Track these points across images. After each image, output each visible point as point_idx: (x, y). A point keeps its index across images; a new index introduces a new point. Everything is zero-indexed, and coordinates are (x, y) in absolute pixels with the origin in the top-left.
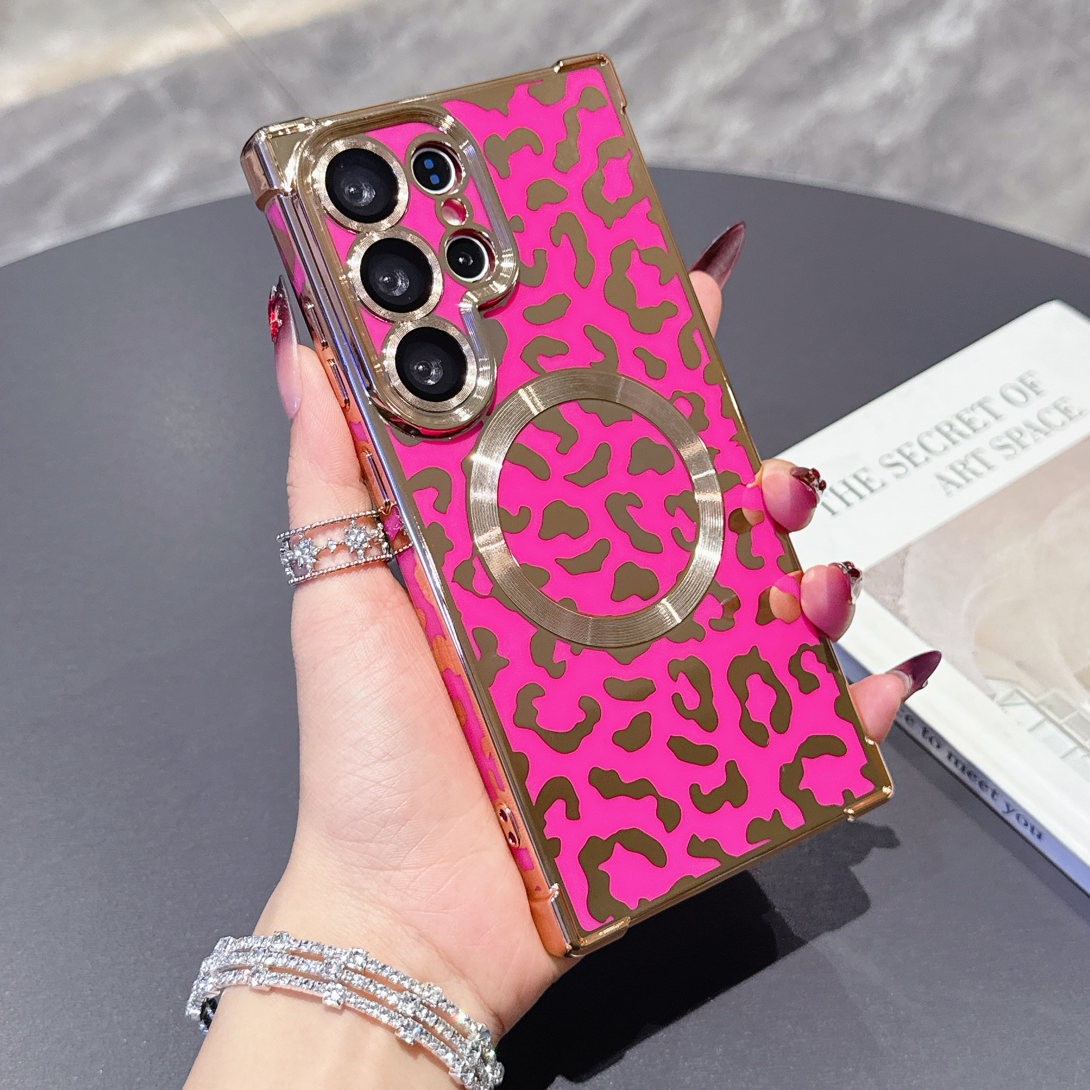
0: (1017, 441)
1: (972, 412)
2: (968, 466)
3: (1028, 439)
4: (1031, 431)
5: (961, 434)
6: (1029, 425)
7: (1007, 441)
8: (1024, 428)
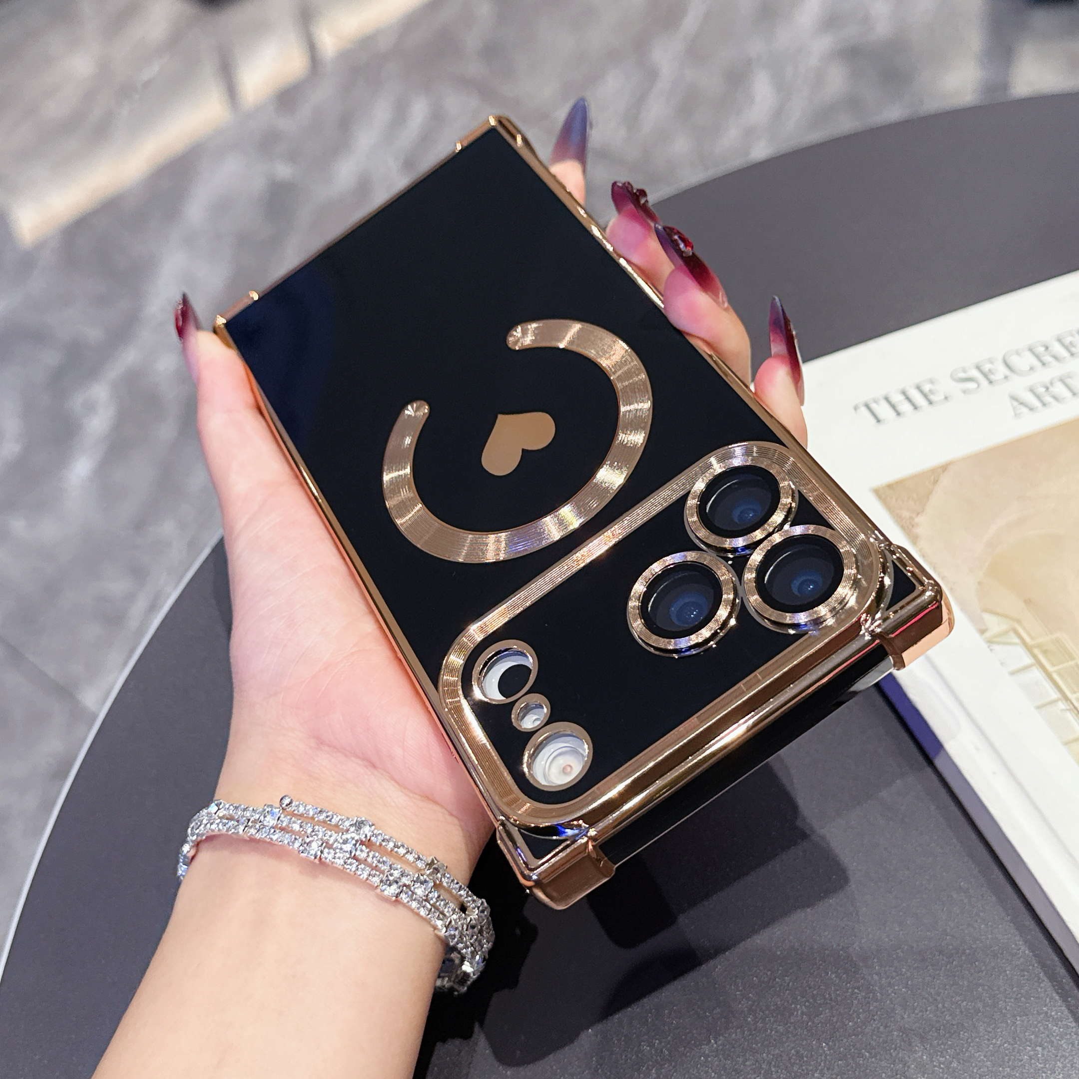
2: (1051, 389)
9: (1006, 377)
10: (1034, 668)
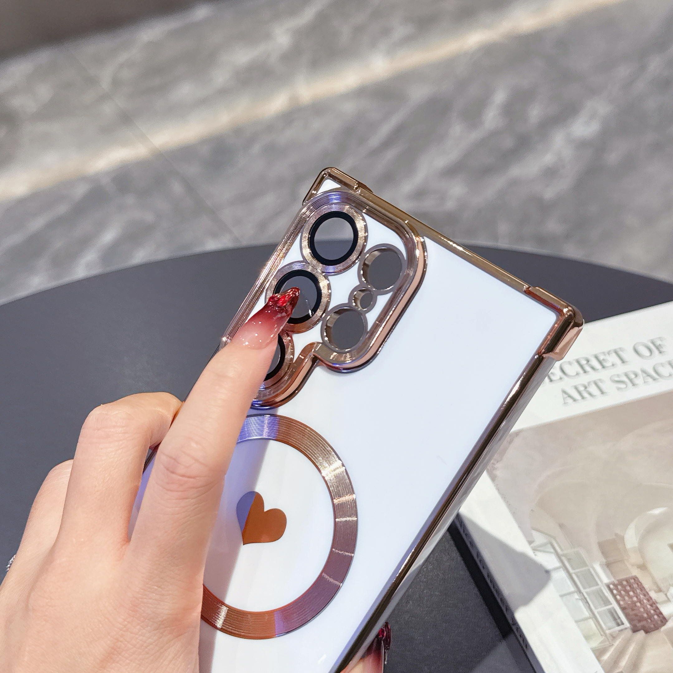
0: (631, 380)
1: (607, 355)
2: (588, 389)
3: (639, 381)
4: (645, 375)
5: (593, 368)
6: (644, 371)
7: (625, 379)
8: (639, 372)
9: (561, 378)
10: (561, 569)
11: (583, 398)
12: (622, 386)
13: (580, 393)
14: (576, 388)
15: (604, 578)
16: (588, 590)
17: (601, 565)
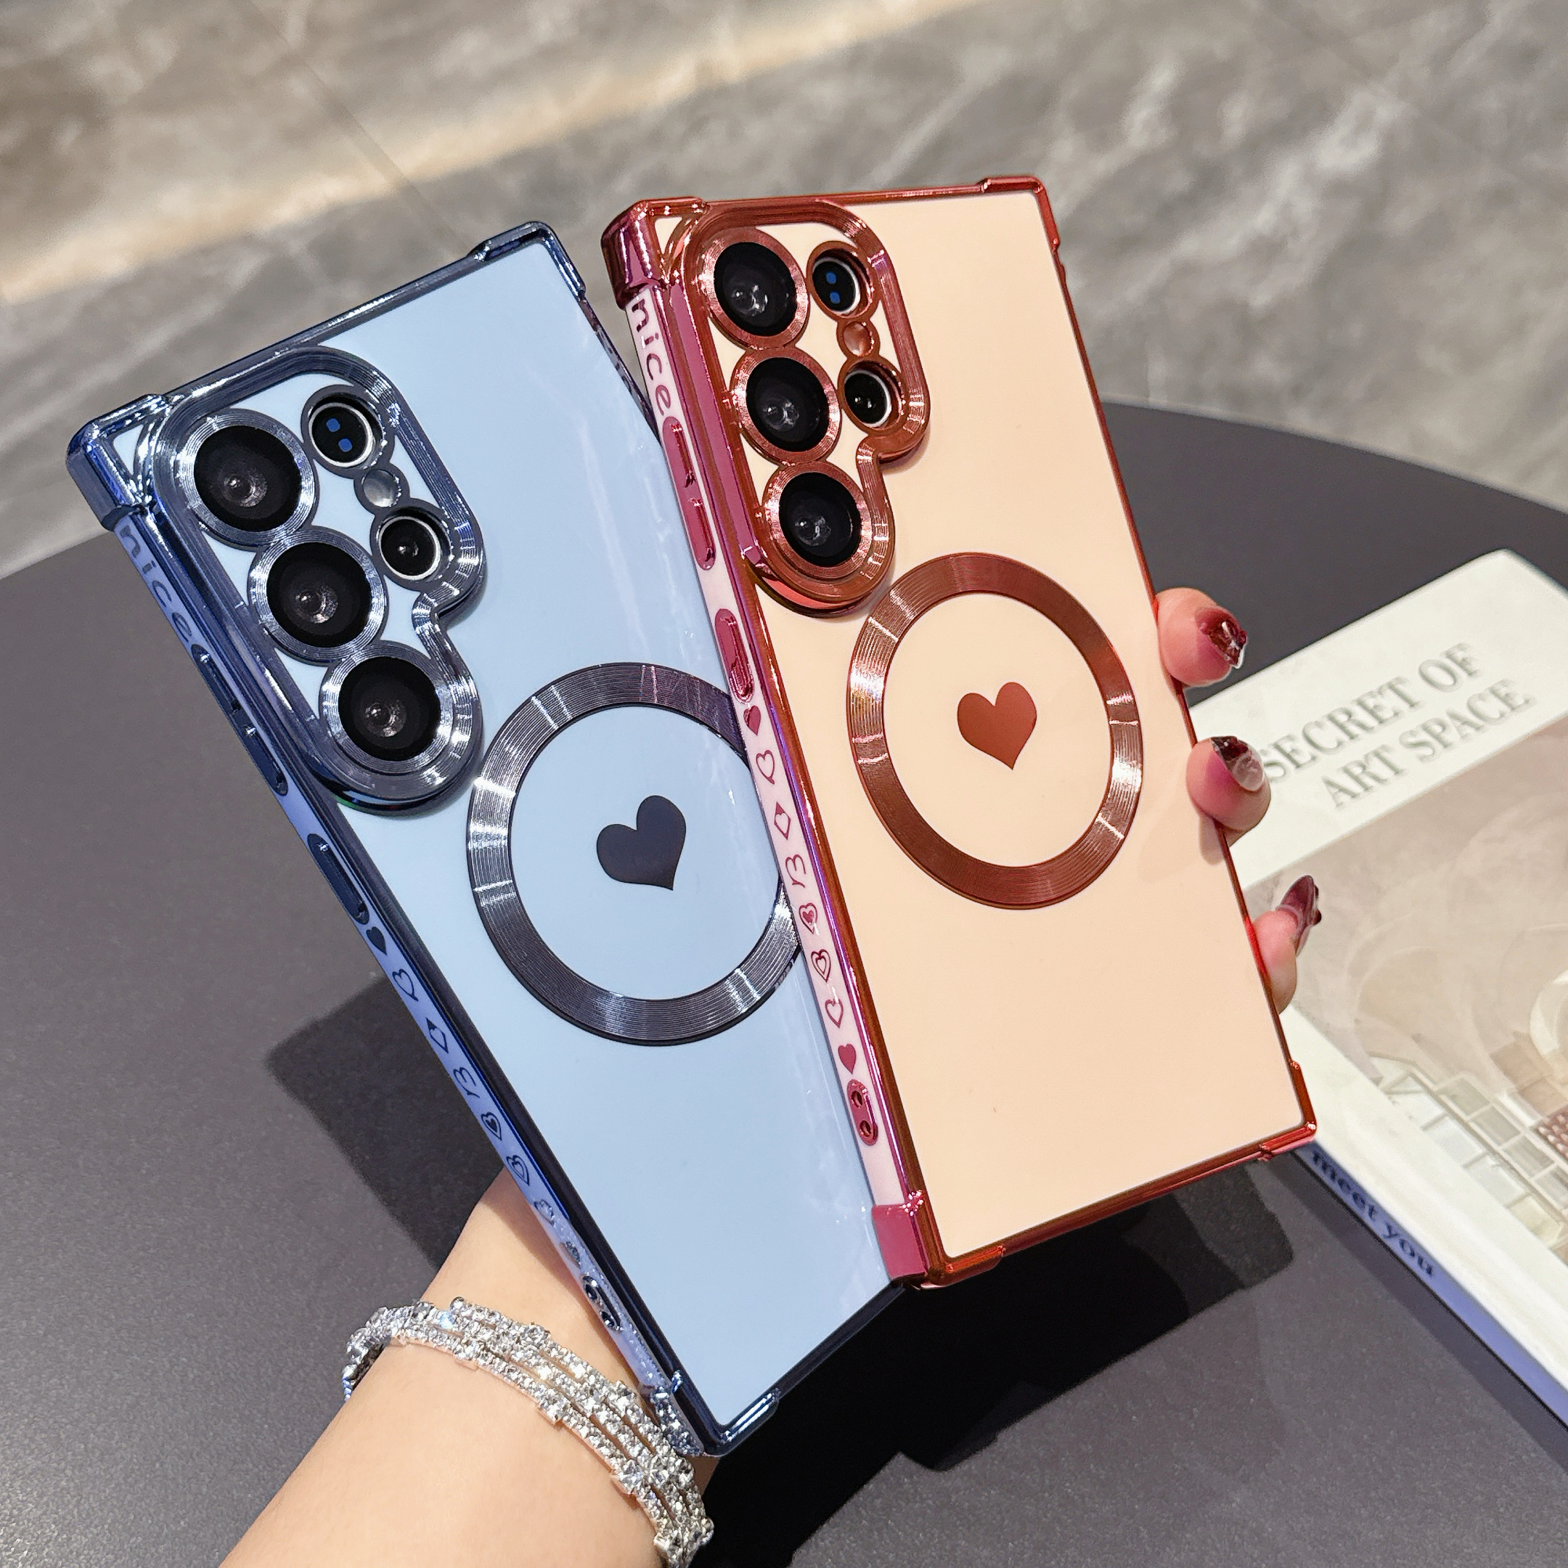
0: (1437, 737)
1: (1379, 697)
2: (1367, 770)
3: (1452, 735)
4: (1458, 723)
5: (1362, 726)
6: (1454, 716)
7: (1424, 736)
9: (1314, 758)
10: (1447, 1118)
11: (1367, 788)
12: (1426, 751)
13: (1356, 779)
14: (1347, 771)
15: (1526, 1119)
16: (1506, 1145)
17: (1511, 1095)
